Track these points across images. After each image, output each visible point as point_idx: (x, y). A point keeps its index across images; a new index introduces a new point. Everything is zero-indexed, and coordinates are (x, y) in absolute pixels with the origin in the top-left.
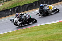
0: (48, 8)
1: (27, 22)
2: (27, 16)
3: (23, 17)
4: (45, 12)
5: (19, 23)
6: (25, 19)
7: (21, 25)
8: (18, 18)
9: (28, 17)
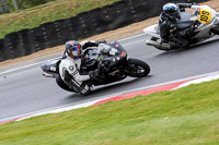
0: (194, 19)
1: (113, 74)
2: (113, 51)
3: (96, 57)
4: (182, 33)
5: (79, 78)
6: (103, 62)
7: (87, 88)
8: (75, 58)
9: (117, 54)
